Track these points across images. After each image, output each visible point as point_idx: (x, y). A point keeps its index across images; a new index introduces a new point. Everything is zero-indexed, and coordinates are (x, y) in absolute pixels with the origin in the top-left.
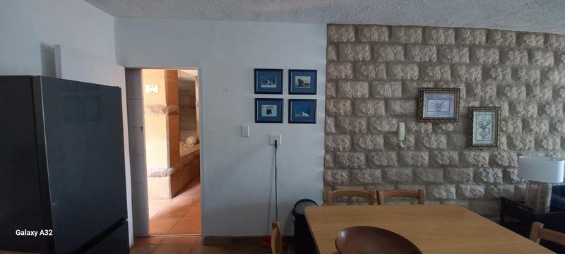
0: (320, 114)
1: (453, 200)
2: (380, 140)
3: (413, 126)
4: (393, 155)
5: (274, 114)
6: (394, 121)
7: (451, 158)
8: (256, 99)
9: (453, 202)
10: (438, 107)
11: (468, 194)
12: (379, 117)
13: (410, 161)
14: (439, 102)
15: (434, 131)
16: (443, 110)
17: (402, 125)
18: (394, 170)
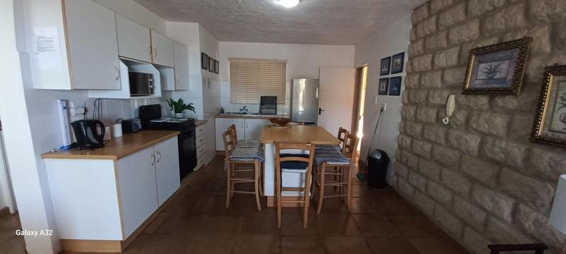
0: (403, 88)
1: (501, 219)
2: (432, 114)
3: (463, 99)
4: (442, 132)
5: (384, 89)
6: (445, 94)
7: (506, 153)
8: (380, 79)
9: (503, 225)
10: (491, 72)
11: (528, 224)
12: (436, 89)
13: (454, 142)
14: (494, 64)
15: (491, 107)
16: (498, 76)
17: (452, 98)
18: (440, 148)
